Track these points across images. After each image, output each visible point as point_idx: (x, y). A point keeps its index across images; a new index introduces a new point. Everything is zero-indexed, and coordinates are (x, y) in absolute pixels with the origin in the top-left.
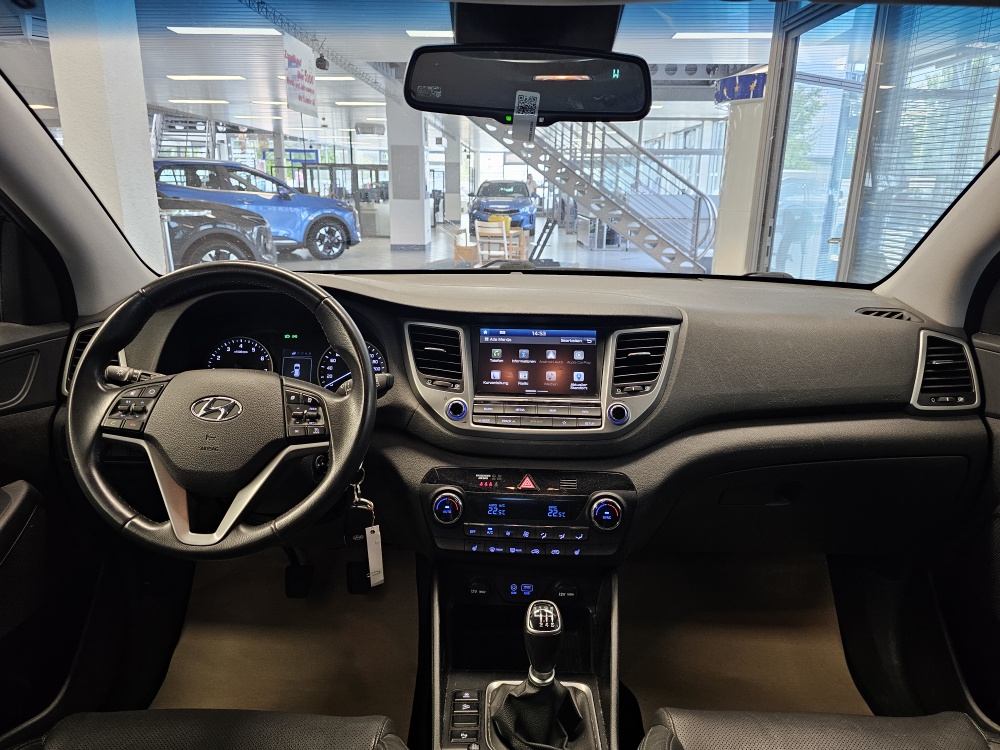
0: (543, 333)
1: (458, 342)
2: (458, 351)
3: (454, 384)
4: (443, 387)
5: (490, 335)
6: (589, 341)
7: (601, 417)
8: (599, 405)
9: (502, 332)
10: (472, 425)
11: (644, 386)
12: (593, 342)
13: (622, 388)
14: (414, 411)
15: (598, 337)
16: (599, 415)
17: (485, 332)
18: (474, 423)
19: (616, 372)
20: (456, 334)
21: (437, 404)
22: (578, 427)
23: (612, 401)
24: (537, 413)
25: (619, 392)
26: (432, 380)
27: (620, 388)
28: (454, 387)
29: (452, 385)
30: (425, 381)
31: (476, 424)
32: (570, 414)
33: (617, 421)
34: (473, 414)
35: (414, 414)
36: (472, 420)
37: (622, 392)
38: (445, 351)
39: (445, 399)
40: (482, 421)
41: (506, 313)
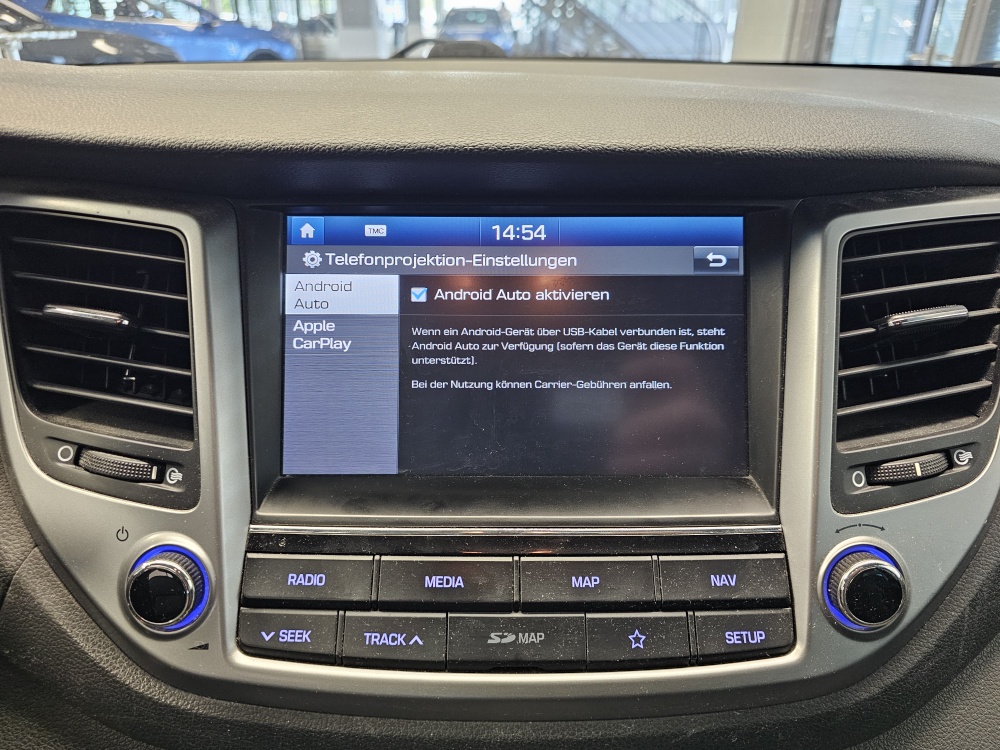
0: (535, 229)
2: (180, 316)
3: (163, 464)
4: (122, 484)
5: (326, 240)
6: (717, 257)
7: (788, 602)
8: (775, 542)
9: (375, 229)
10: (241, 659)
11: (948, 453)
12: (732, 263)
13: (871, 468)
15: (749, 241)
16: (781, 594)
17: (307, 230)
18: (247, 649)
20: (172, 242)
21: (92, 555)
22: (695, 656)
23: (838, 531)
24: (516, 599)
25: (859, 482)
26: (76, 447)
27: (863, 468)
28: (161, 479)
29: (155, 469)
30: (46, 447)
31: (252, 651)
32: (658, 597)
33: (860, 626)
34: (240, 605)
35: (8, 594)
36: (237, 635)
37: (870, 483)
38: (126, 322)
39: (123, 534)
40: (287, 637)
41: (373, 149)
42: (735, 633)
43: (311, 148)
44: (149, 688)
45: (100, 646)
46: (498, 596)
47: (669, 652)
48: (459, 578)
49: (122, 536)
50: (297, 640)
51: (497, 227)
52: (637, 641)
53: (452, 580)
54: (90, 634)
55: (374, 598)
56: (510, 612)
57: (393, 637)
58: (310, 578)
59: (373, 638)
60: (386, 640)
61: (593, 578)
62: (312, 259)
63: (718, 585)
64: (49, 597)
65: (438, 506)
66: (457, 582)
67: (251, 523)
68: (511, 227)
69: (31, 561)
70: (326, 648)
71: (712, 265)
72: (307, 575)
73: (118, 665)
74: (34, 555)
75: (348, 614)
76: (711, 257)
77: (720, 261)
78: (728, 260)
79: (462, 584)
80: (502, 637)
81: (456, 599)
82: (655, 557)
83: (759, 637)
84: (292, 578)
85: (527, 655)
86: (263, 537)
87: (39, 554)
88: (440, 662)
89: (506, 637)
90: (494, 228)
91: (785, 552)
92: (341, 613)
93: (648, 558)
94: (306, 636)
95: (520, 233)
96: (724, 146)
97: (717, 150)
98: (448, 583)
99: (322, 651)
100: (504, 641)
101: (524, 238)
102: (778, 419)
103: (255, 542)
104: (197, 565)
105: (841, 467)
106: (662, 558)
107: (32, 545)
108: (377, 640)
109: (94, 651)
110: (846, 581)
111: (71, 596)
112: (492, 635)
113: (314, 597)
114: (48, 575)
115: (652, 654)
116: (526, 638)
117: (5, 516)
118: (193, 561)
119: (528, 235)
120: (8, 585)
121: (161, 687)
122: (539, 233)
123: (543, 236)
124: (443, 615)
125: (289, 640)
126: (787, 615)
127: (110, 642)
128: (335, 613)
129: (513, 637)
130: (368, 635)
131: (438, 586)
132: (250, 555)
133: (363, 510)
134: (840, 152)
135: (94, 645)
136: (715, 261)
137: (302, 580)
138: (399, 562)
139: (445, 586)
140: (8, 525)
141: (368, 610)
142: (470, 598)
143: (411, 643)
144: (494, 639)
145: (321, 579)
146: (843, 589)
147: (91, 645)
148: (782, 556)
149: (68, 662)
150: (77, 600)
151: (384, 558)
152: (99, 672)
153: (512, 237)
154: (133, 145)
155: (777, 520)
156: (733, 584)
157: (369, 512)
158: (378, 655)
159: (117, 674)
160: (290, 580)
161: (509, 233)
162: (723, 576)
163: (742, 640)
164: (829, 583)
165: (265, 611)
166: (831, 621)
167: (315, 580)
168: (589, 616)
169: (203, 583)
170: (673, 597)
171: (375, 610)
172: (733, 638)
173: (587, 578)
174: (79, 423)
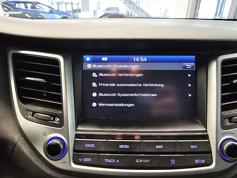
0: (144, 59)
1: (58, 71)
2: (59, 80)
3: (54, 116)
5: (93, 61)
6: (189, 65)
7: (210, 152)
8: (206, 137)
9: (105, 59)
10: (74, 165)
13: (230, 119)
14: (15, 145)
16: (208, 150)
19: (224, 99)
20: (57, 62)
21: (37, 139)
22: (187, 166)
23: (223, 135)
24: (142, 151)
25: (227, 122)
26: (33, 112)
27: (228, 119)
28: (54, 120)
29: (52, 117)
30: (25, 112)
31: (77, 163)
32: (178, 151)
33: (229, 159)
34: (74, 152)
35: (15, 149)
36: (73, 159)
37: (230, 122)
38: (45, 81)
39: (45, 134)
40: (85, 160)
41: (108, 39)
42: (197, 160)
43: (93, 39)
44: (51, 172)
45: (38, 162)
46: (138, 150)
47: (181, 165)
48: (128, 146)
49: (44, 134)
50: (88, 161)
51: (134, 58)
52: (173, 162)
53: (126, 146)
54: (36, 159)
55: (107, 150)
56: (141, 154)
57: (112, 160)
58: (91, 145)
59: (107, 160)
60: (110, 161)
61: (161, 146)
62: (89, 66)
63: (193, 148)
64: (25, 149)
65: (122, 127)
66: (127, 147)
67: (76, 131)
68: (138, 58)
69: (21, 140)
70: (95, 163)
71: (187, 68)
72: (90, 144)
73: (43, 167)
74: (22, 139)
75: (100, 154)
76: (187, 66)
77: (190, 67)
78: (191, 66)
79: (129, 147)
80: (139, 161)
81: (128, 151)
82: (176, 141)
83: (203, 161)
84: (86, 145)
85: (145, 165)
86: (79, 135)
87: (23, 139)
88: (124, 167)
89: (140, 160)
90: (133, 58)
91: (209, 139)
92: (99, 154)
93: (175, 141)
94: (90, 160)
95: (140, 59)
96: (194, 38)
97: (193, 39)
98: (125, 147)
99: (94, 164)
100: (140, 162)
101: (141, 61)
102: (206, 106)
103: (77, 136)
104: (63, 142)
105: (223, 118)
106: (178, 141)
107: (21, 136)
108: (108, 161)
109: (37, 163)
110: (226, 147)
111: (31, 149)
112: (137, 160)
113: (92, 150)
114: (25, 144)
115: (177, 165)
116: (145, 161)
117: (15, 129)
118: (62, 141)
119: (142, 60)
120: (15, 146)
121: (53, 172)
122: (145, 59)
123: (146, 60)
124: (124, 155)
125: (86, 161)
126: (210, 155)
127: (41, 161)
128: (97, 154)
129: (142, 161)
130: (106, 160)
131: (123, 148)
132: (76, 139)
133: (103, 128)
134: (222, 40)
135: (37, 161)
136: (188, 67)
137: (89, 146)
138: (113, 141)
139: (125, 148)
140: (15, 131)
141: (105, 153)
142: (131, 151)
143: (116, 162)
144: (137, 161)
145: (93, 145)
146: (225, 149)
147: (36, 161)
148: (208, 140)
149: (31, 166)
150: (32, 150)
151: (109, 140)
152: (38, 168)
153: (138, 60)
154: (48, 38)
155: (206, 131)
156: (196, 147)
157: (105, 129)
158: (108, 165)
159: (42, 169)
160: (86, 146)
161: (137, 59)
162: (194, 146)
163: (199, 162)
164: (221, 147)
165: (80, 153)
166: (222, 157)
167: (92, 146)
168: (160, 155)
169: (65, 146)
170: (181, 151)
171: (107, 153)
172: (197, 161)
173: (160, 146)
174: (33, 106)
